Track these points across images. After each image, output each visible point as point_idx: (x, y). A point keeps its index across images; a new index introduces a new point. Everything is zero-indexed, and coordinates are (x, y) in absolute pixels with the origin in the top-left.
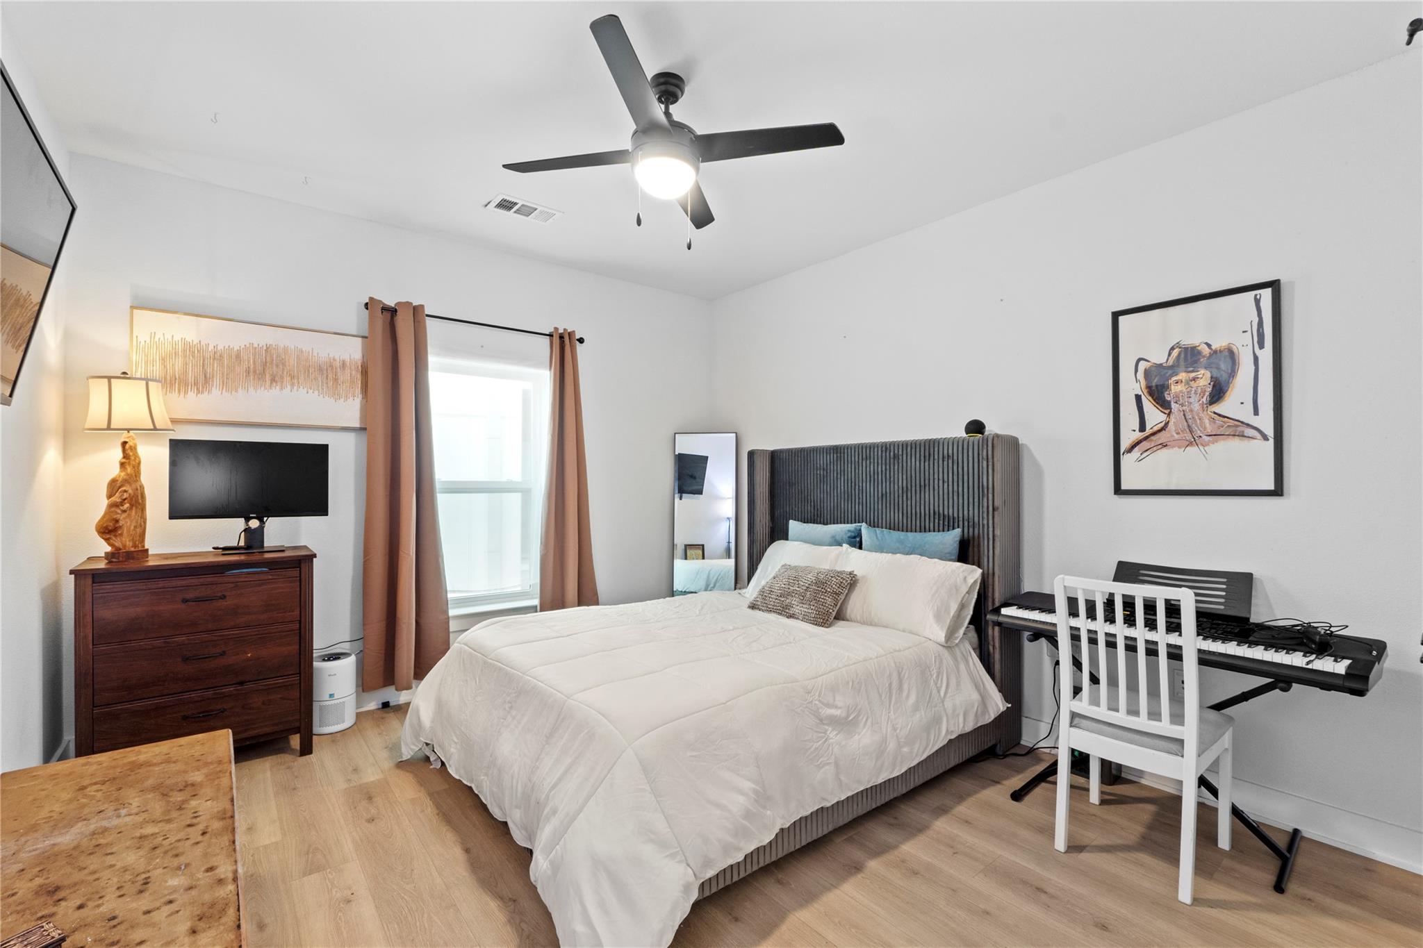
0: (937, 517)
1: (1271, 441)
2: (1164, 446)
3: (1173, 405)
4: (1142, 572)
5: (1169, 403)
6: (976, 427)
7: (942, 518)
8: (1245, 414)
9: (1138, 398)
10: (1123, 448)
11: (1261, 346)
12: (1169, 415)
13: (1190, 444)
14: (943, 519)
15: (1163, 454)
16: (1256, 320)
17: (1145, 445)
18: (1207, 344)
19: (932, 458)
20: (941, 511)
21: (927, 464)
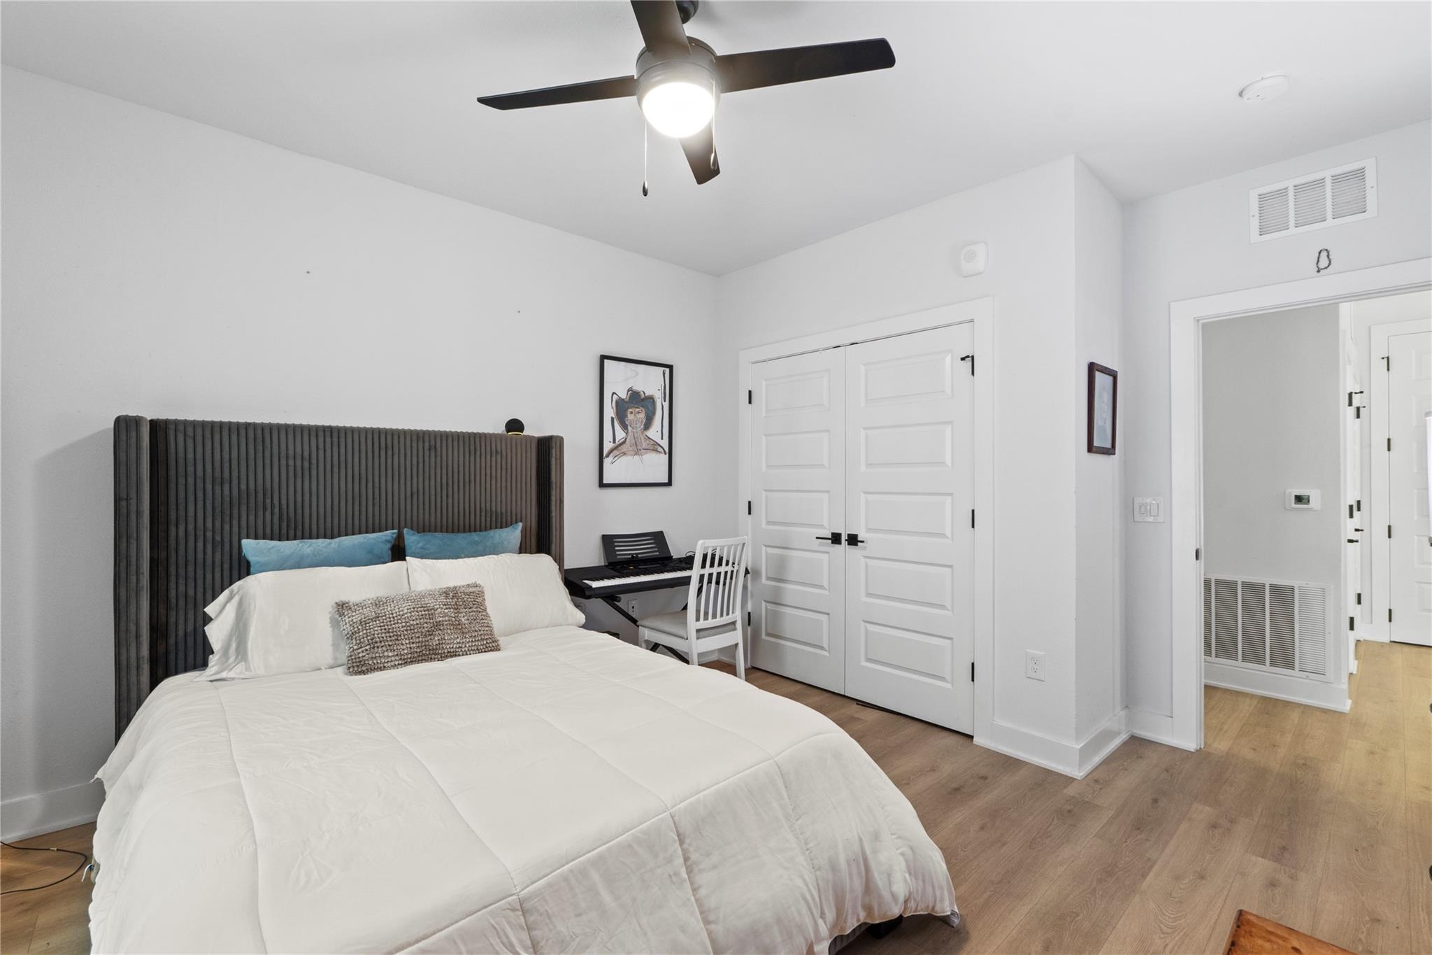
0: (483, 514)
1: (667, 455)
2: (624, 454)
3: (629, 428)
4: (615, 540)
5: (627, 425)
6: (515, 425)
7: (489, 515)
8: (657, 438)
9: (612, 419)
10: (605, 453)
11: (665, 401)
12: (627, 434)
13: (636, 454)
14: (491, 516)
15: (624, 459)
16: (663, 385)
17: (615, 452)
18: (643, 392)
19: (478, 453)
20: (488, 508)
21: (472, 458)
